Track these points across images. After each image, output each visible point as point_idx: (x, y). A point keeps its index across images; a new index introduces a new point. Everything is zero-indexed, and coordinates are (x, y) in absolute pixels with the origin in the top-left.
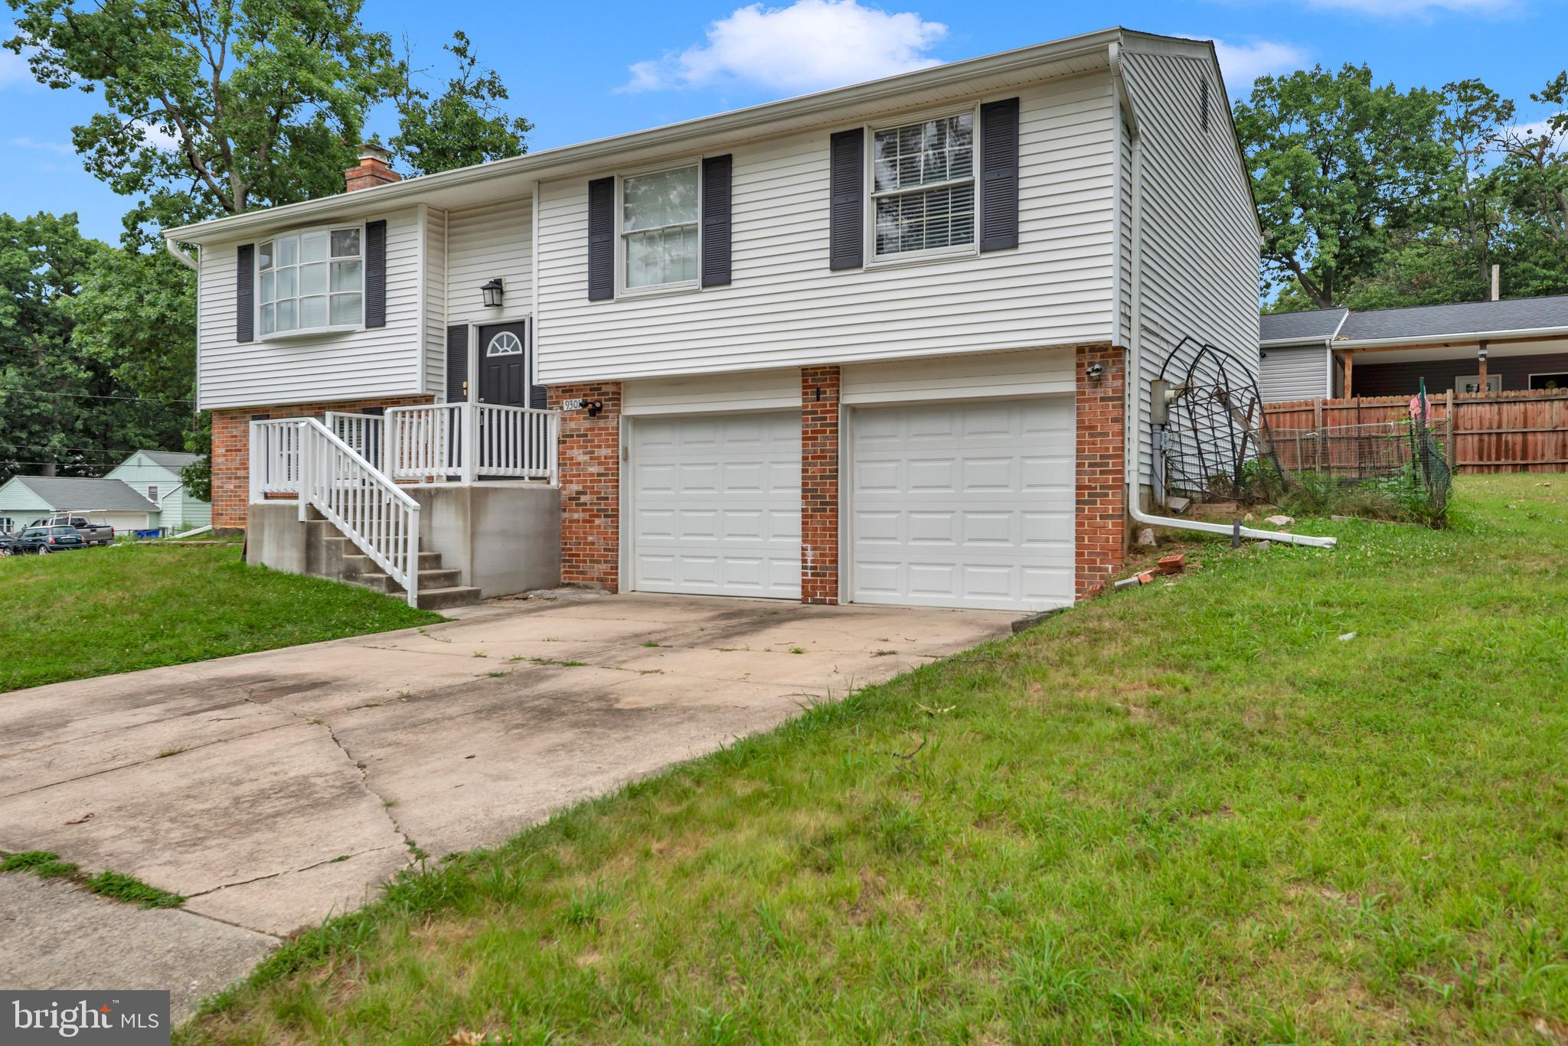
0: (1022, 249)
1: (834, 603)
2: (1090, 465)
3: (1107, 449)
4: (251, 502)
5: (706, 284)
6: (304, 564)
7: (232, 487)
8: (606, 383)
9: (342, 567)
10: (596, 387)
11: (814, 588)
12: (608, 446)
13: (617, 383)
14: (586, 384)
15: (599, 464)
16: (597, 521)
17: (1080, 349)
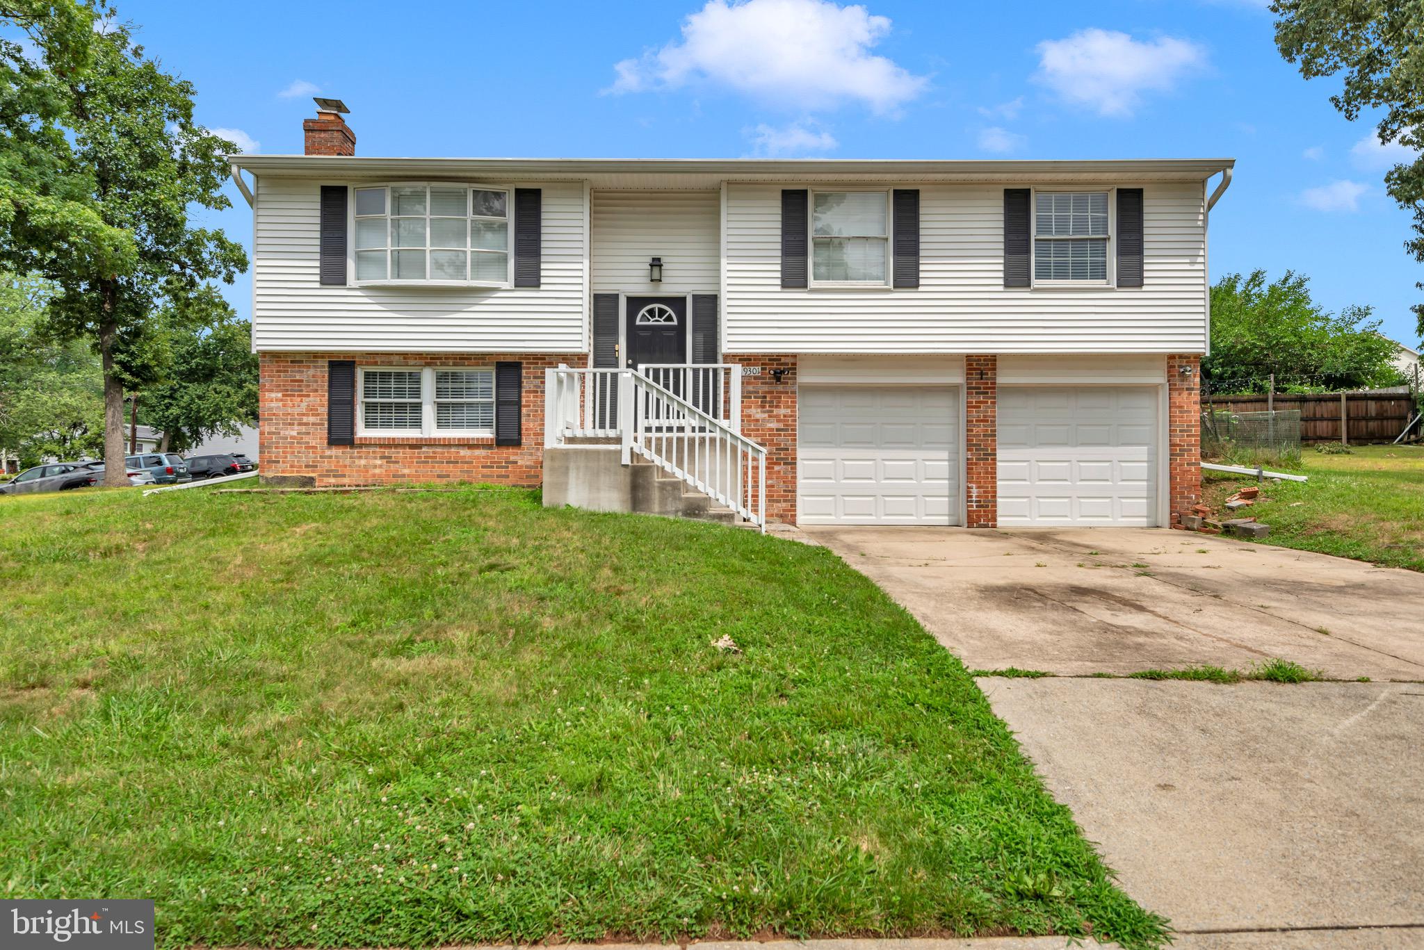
0: (1144, 288)
1: (994, 526)
2: (1181, 431)
3: (1191, 421)
4: (547, 446)
5: (898, 285)
6: (629, 505)
7: (294, 433)
8: (786, 355)
9: (681, 506)
10: (775, 358)
11: (979, 517)
12: (788, 407)
13: (794, 356)
14: (764, 355)
15: (779, 421)
16: (777, 468)
17: (1172, 357)
